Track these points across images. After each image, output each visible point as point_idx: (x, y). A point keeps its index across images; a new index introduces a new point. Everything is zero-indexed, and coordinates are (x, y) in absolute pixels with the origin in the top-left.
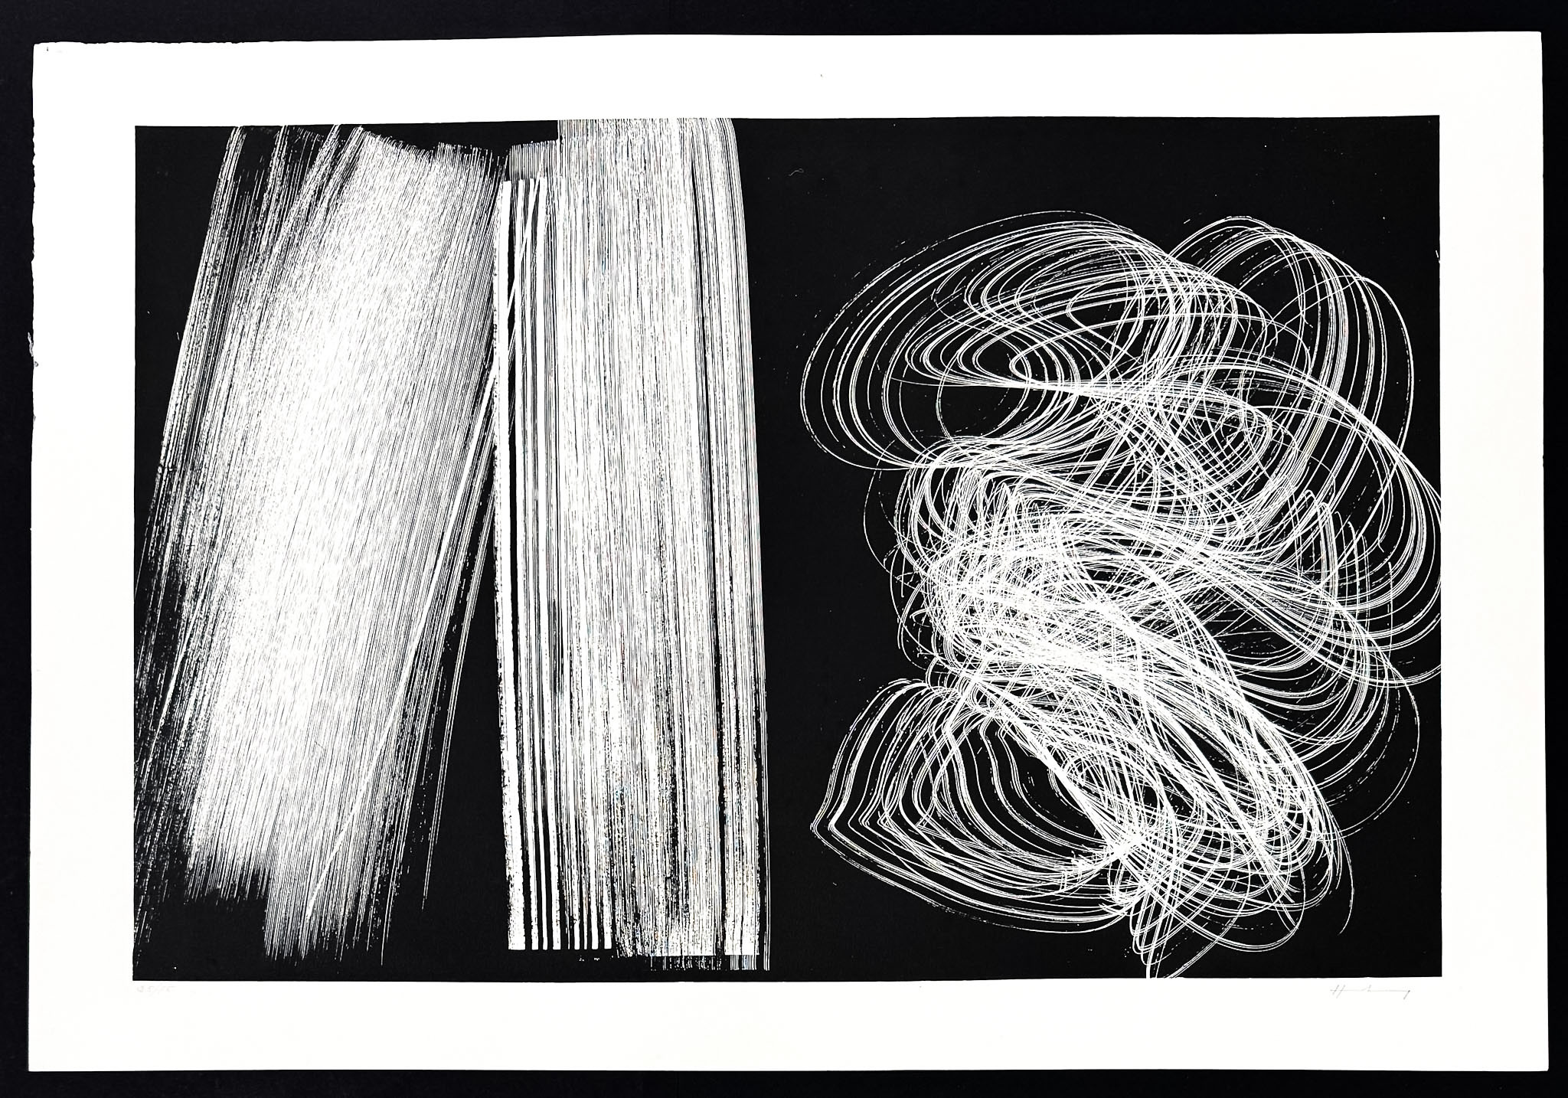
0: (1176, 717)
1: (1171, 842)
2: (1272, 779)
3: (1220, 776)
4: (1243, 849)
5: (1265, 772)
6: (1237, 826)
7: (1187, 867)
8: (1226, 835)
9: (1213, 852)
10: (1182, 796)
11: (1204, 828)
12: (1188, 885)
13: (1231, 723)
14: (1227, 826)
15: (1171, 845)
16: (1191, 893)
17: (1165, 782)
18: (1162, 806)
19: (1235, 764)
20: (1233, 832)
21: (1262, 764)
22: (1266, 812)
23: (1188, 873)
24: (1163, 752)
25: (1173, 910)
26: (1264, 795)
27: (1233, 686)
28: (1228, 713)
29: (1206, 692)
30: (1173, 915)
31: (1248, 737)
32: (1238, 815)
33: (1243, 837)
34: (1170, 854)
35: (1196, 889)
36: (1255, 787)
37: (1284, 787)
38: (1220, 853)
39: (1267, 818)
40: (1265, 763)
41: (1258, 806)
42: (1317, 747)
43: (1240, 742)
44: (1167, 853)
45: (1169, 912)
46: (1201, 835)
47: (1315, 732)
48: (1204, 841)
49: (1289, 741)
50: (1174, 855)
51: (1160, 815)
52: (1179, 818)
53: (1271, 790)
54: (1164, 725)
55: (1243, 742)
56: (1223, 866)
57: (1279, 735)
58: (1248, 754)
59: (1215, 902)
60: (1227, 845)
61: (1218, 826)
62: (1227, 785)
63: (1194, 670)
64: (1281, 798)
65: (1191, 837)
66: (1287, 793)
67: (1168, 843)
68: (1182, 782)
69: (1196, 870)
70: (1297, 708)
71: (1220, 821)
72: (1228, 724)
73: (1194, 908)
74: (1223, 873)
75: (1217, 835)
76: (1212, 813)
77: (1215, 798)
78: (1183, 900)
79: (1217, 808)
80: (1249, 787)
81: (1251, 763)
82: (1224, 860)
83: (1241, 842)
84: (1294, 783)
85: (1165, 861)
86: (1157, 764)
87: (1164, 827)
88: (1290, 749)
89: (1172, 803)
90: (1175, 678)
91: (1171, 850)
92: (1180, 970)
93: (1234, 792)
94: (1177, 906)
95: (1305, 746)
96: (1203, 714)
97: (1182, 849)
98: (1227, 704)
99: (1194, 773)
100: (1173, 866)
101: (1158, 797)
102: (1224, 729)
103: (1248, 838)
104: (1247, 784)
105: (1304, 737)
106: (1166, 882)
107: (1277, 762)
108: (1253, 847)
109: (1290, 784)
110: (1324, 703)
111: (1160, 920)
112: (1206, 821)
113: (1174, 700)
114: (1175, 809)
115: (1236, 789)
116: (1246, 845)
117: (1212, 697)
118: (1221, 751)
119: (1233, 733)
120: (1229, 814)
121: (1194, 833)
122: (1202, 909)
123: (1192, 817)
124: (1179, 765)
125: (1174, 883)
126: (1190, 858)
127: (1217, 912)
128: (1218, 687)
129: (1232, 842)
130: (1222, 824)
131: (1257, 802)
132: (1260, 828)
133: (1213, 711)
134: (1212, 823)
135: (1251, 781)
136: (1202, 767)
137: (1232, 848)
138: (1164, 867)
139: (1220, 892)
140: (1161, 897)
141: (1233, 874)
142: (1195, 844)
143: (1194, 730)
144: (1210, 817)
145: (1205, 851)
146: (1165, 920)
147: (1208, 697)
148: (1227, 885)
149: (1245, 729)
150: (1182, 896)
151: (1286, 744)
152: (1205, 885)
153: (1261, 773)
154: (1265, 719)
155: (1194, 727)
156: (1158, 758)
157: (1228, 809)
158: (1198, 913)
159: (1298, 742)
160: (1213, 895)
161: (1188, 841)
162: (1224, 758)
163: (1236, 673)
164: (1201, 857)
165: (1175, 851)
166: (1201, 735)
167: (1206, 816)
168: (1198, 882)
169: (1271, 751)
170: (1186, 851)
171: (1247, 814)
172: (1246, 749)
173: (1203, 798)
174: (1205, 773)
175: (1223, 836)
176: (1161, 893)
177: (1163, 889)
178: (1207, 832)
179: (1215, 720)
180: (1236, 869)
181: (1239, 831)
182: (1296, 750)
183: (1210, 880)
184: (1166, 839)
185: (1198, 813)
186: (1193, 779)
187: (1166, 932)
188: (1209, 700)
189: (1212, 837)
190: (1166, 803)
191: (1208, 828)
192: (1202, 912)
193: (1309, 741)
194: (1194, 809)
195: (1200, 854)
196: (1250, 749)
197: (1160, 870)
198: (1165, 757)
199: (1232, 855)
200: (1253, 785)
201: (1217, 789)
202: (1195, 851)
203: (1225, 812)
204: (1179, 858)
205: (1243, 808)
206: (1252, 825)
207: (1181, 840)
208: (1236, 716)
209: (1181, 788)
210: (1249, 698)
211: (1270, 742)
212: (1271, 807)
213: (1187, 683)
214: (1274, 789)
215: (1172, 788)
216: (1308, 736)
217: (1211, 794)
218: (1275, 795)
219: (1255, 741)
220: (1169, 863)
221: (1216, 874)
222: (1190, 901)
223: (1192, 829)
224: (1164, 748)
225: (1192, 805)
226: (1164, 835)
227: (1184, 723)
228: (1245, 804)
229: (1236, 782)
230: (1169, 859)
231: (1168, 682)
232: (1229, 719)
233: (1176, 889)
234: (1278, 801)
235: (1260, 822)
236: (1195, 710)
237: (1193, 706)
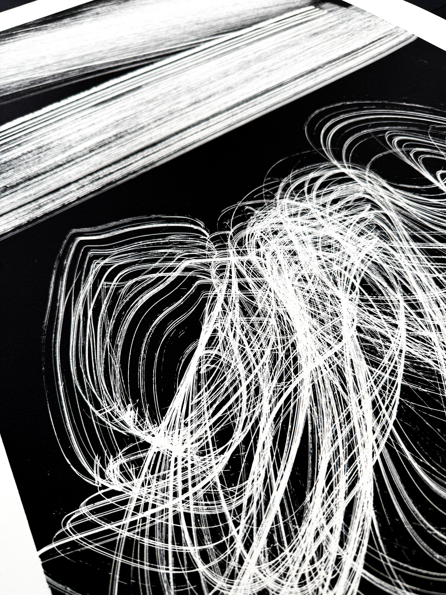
0: (309, 412)
1: (194, 485)
2: (320, 551)
3: (286, 492)
4: (228, 572)
5: (322, 538)
6: (248, 545)
7: (176, 518)
8: (232, 539)
9: (206, 537)
10: (243, 465)
11: (225, 509)
12: (158, 533)
13: (342, 467)
14: (241, 534)
15: (190, 487)
16: (151, 541)
17: (246, 440)
18: (222, 453)
19: (308, 499)
20: (239, 546)
21: (327, 528)
22: (282, 571)
23: (171, 524)
24: (271, 420)
25: (125, 534)
26: (298, 555)
27: (375, 445)
28: (349, 458)
29: (351, 424)
30: (118, 538)
31: (342, 494)
32: (260, 538)
33: (241, 561)
34: (180, 492)
35: (158, 544)
36: (300, 537)
37: (321, 573)
38: (210, 546)
39: (276, 576)
40: (331, 531)
41: (282, 555)
42: (389, 582)
43: (331, 489)
44: (180, 487)
45: (120, 531)
46: (217, 512)
47: (402, 567)
48: (212, 519)
49: (371, 542)
50: (181, 497)
51: (213, 457)
52: (221, 478)
53: (308, 558)
54: (295, 406)
55: (335, 492)
56: (198, 559)
57: (368, 527)
58: (326, 506)
59: (155, 577)
60: (222, 548)
61: (237, 524)
62: (282, 505)
63: (360, 401)
64: (308, 578)
65: (209, 502)
66: (318, 581)
67: (190, 483)
68: (256, 457)
69: (178, 531)
70: (408, 527)
71: (243, 522)
72: (339, 464)
73: (136, 557)
74: (191, 564)
75: (226, 529)
76: (244, 508)
77: (262, 501)
78: (138, 537)
79: (253, 510)
80: (296, 531)
81: (321, 516)
82: (205, 556)
83: (234, 563)
84: (333, 583)
85: (171, 492)
86: (257, 422)
87: (204, 468)
88: (364, 550)
89: (231, 460)
90: (340, 389)
91: (185, 491)
92: (60, 586)
93: (281, 518)
94: (130, 534)
95: (379, 566)
96: (330, 434)
97: (192, 501)
98: (355, 450)
99: (272, 464)
100: (169, 504)
101: (229, 443)
102: (333, 464)
103: (243, 567)
104: (297, 527)
105: (387, 557)
106: (150, 506)
107: (341, 544)
108: (236, 581)
109: (330, 577)
110: (438, 556)
111: (107, 527)
112: (234, 507)
113: (323, 401)
114: (226, 467)
115: (284, 517)
116: (234, 570)
117: (351, 431)
118: (310, 475)
119: (335, 476)
120: (255, 528)
121: (215, 502)
122: (139, 566)
123: (230, 489)
124: (269, 444)
125: (153, 515)
126: (187, 516)
127: (144, 587)
128: (364, 432)
129: (229, 551)
130: (241, 527)
131: (287, 551)
132: (261, 576)
133: (339, 442)
134: (235, 516)
135: (303, 528)
136: (282, 467)
137: (222, 557)
138: (165, 495)
139: (168, 575)
140: (131, 511)
141: (195, 578)
142: (204, 512)
143: (310, 436)
144: (239, 509)
145: (203, 528)
146: (109, 531)
147: (348, 429)
148: (179, 579)
149: (347, 486)
150: (143, 533)
151: (366, 541)
152: (167, 552)
153: (318, 534)
154: (371, 499)
155: (313, 433)
156: (263, 419)
157: (259, 523)
158: (133, 564)
159: (377, 555)
160: (161, 570)
161: (204, 502)
162: (306, 483)
163: (388, 440)
164: (194, 528)
165: (186, 495)
166: (310, 446)
167: (239, 502)
168: (167, 542)
169: (347, 530)
170: (192, 507)
171: (267, 549)
172: (330, 500)
173: (254, 489)
174: (279, 474)
175: (229, 537)
176: (137, 509)
177: (142, 508)
178: (223, 516)
179: (333, 449)
180: (202, 577)
181: (244, 552)
182: (367, 558)
183: (174, 554)
184: (193, 478)
185: (236, 493)
186: (266, 466)
187: (96, 542)
188: (346, 431)
189: (221, 525)
190: (228, 454)
191: (227, 514)
192: (136, 568)
193: (388, 567)
194: (237, 487)
195: (197, 524)
196: (332, 506)
197: (160, 493)
198: (268, 425)
199: (215, 562)
200: (301, 534)
201: (272, 498)
202: (197, 516)
203: (255, 521)
204: (181, 504)
205: (270, 539)
206: (259, 563)
207: (201, 494)
208: (352, 467)
209: (250, 459)
210: (376, 467)
211: (355, 522)
212: (292, 573)
213: (344, 402)
214: (312, 562)
215: (245, 451)
216: (392, 563)
217: (263, 494)
218: (306, 568)
219: (343, 504)
220: (171, 497)
221: (185, 557)
222: (142, 546)
223: (217, 498)
224: (275, 420)
225: (241, 482)
226: (196, 473)
227: (309, 422)
228: (276, 538)
229: (291, 513)
230: (175, 495)
231: (332, 386)
232: (344, 462)
233: (148, 521)
234: (303, 577)
235: (268, 570)
236: (327, 425)
237: (330, 421)
